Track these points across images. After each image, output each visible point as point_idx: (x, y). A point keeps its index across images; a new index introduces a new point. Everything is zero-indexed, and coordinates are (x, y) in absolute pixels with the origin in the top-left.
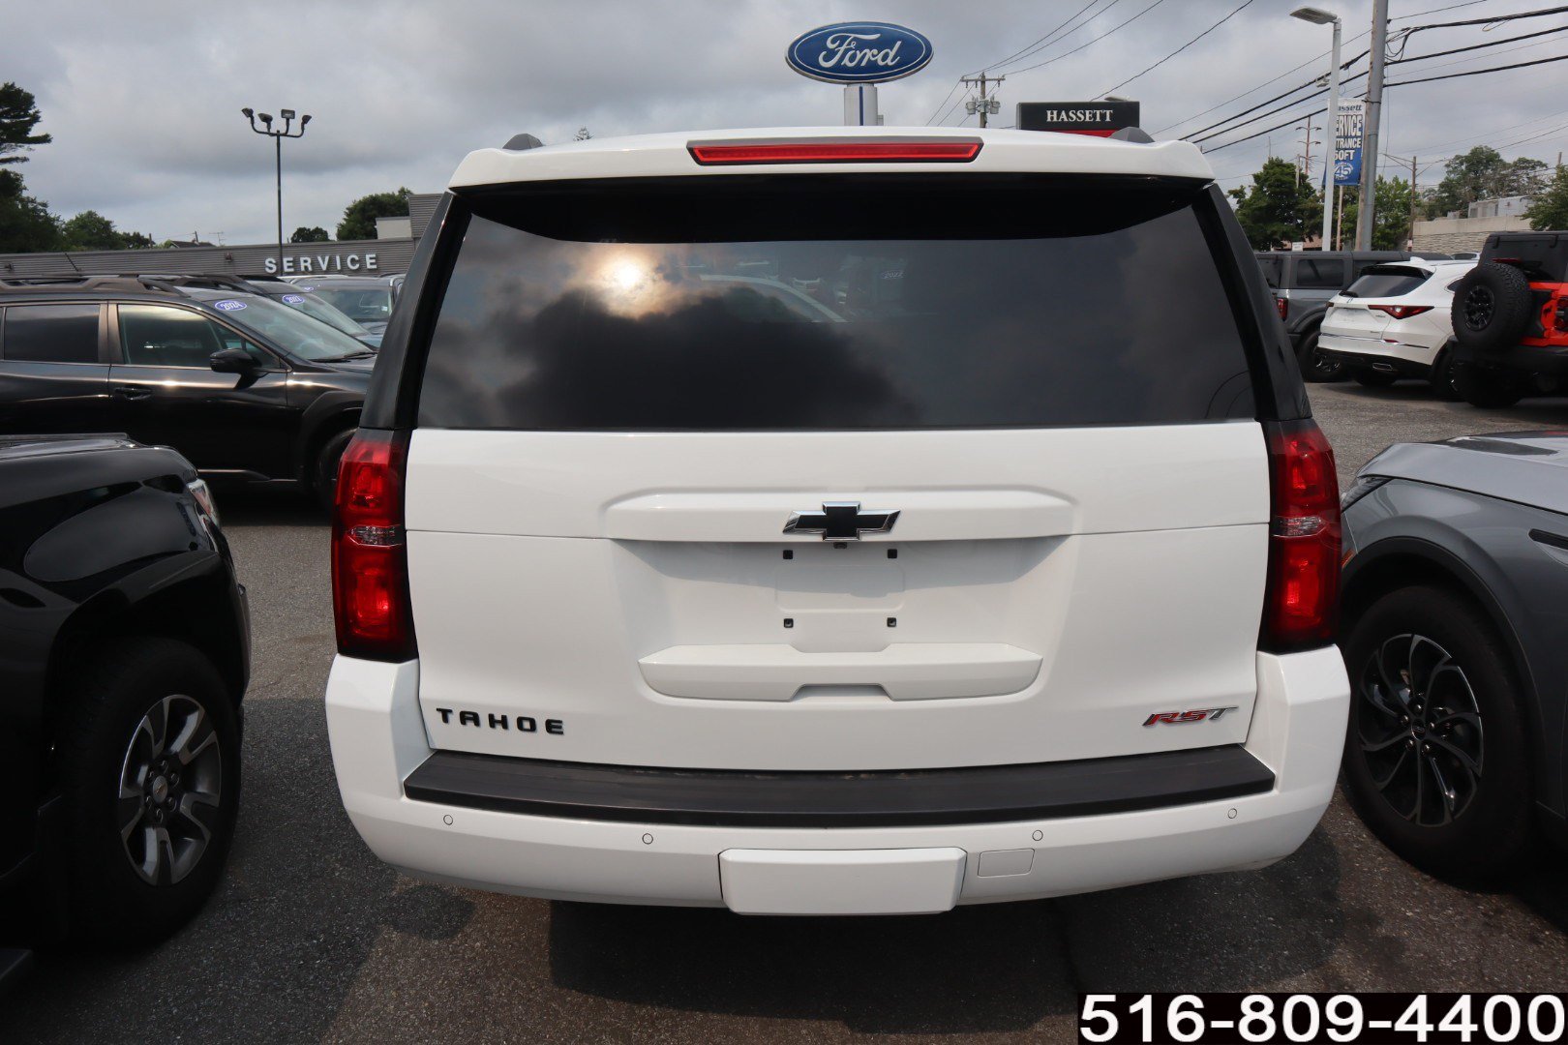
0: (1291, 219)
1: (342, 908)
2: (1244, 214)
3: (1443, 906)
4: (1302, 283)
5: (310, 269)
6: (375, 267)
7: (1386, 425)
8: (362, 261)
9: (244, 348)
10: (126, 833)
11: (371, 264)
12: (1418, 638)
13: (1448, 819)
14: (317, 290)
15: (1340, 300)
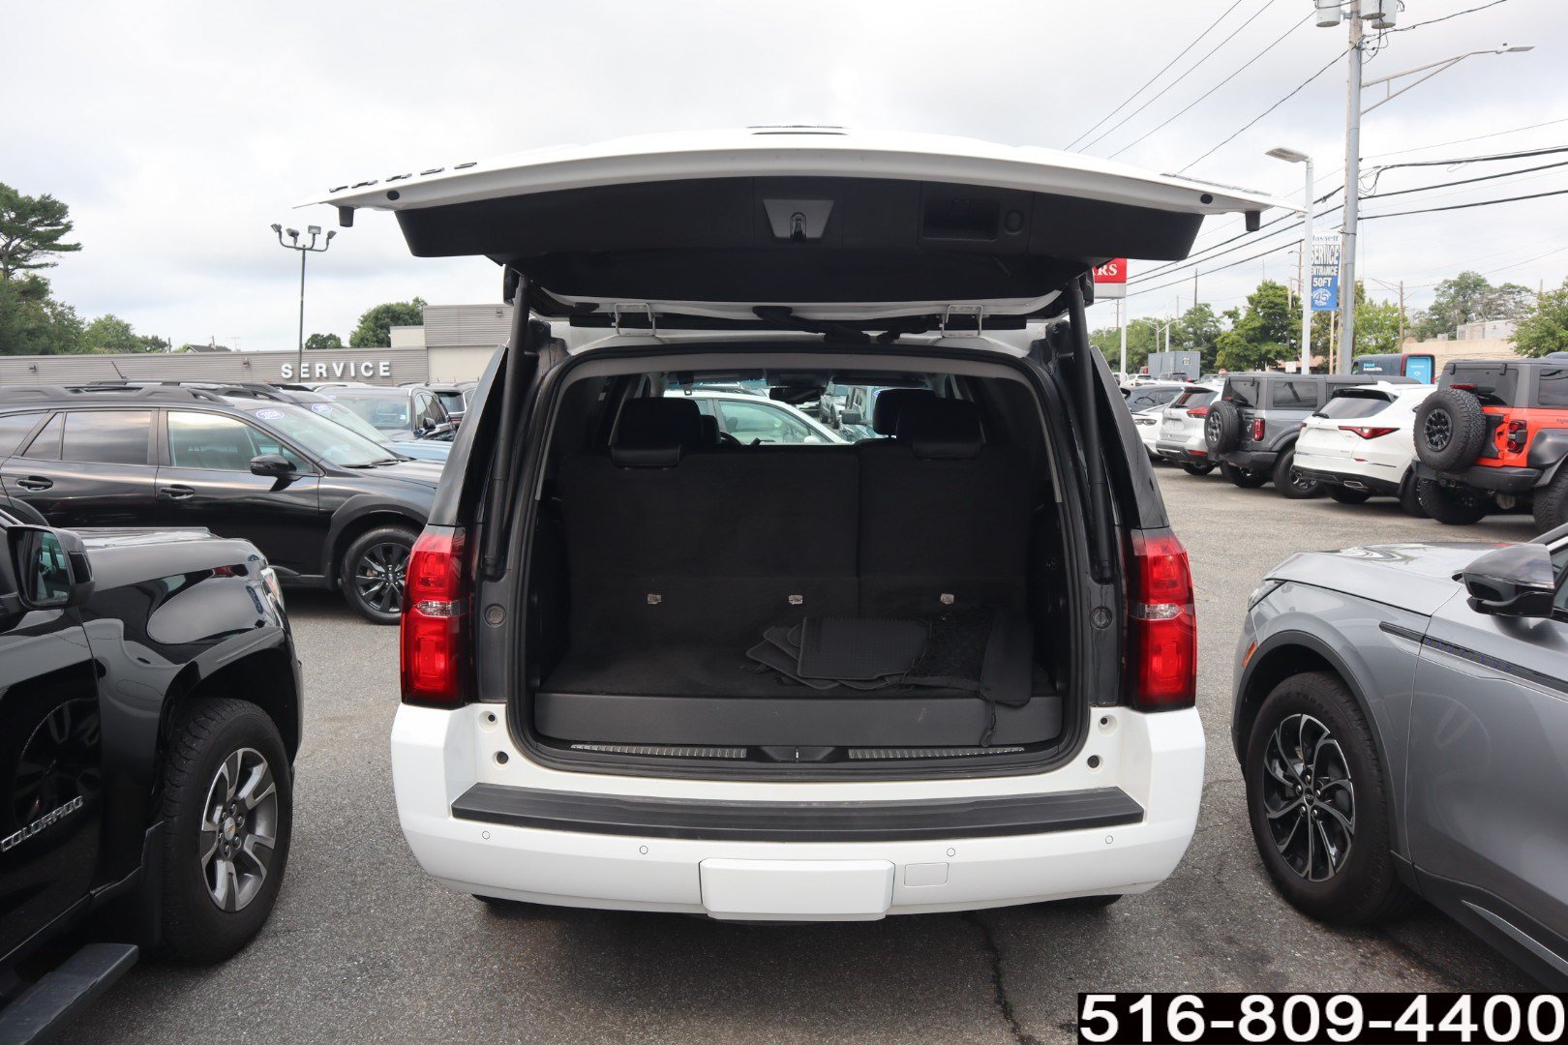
0: (1283, 339)
1: (378, 937)
2: (1239, 334)
3: (1328, 949)
4: (1278, 404)
5: (325, 375)
6: (388, 374)
7: (1354, 540)
8: (375, 368)
9: (281, 453)
10: (205, 860)
11: (385, 371)
12: (1305, 717)
13: (1331, 874)
14: (339, 399)
15: (1312, 420)
